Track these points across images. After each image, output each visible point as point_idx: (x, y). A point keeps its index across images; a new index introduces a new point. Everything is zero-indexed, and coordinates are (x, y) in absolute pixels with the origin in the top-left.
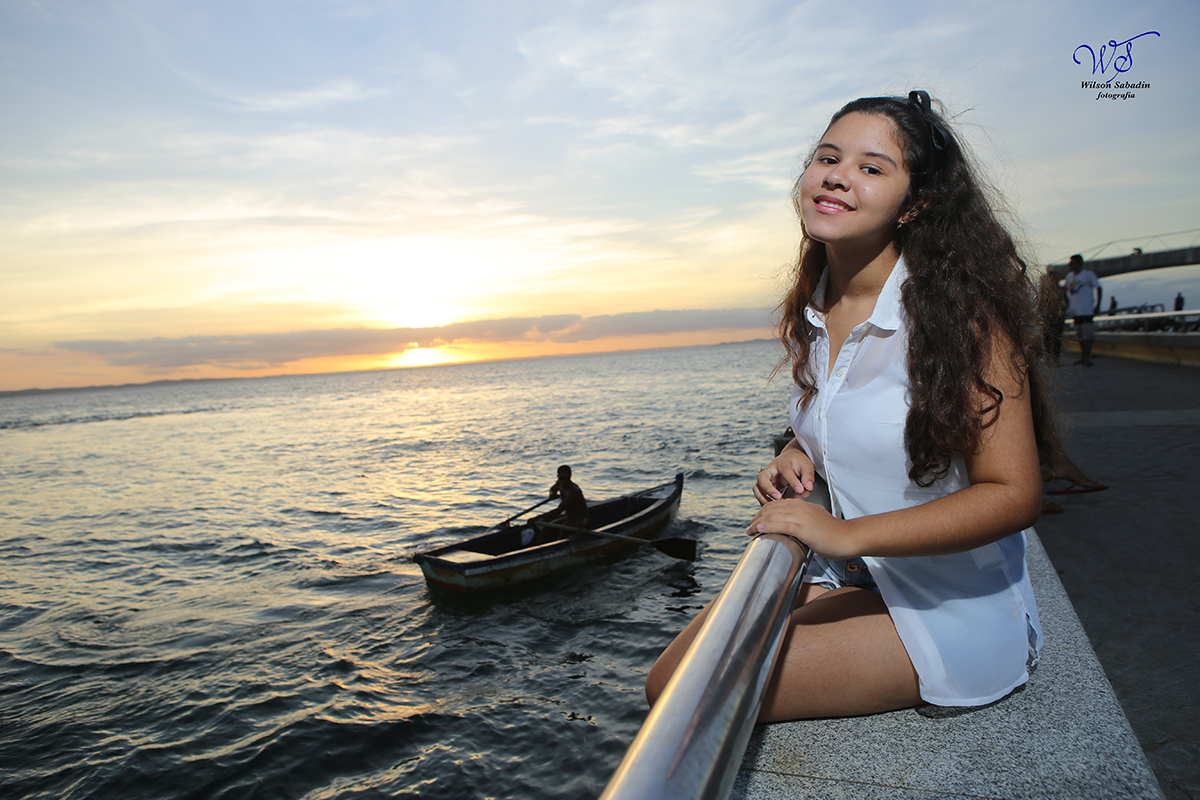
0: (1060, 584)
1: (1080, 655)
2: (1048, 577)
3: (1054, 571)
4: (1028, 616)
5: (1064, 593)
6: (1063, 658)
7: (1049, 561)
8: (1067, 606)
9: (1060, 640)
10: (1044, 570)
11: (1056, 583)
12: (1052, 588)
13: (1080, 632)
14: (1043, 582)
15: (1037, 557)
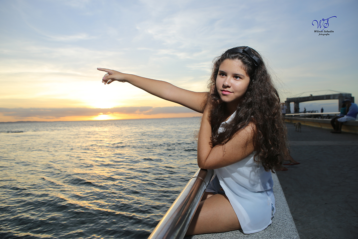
0: (283, 193)
1: (286, 214)
2: (279, 190)
3: (281, 189)
4: (272, 204)
5: (284, 195)
6: (282, 215)
7: (280, 186)
8: (284, 199)
9: (281, 209)
10: (279, 188)
11: (282, 192)
12: (280, 194)
13: (287, 207)
14: (278, 192)
15: (277, 184)
